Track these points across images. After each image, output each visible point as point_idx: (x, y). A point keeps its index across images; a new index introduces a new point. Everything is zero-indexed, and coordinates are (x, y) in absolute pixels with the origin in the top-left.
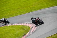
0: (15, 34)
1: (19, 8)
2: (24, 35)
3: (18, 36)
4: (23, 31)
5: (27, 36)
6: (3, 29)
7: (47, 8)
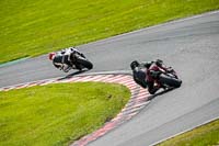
0: (71, 115)
1: (86, 17)
2: (108, 120)
3: (83, 125)
4: (102, 102)
5: (119, 125)
6: (26, 96)
7: (195, 14)
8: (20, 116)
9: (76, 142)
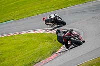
2: (54, 52)
4: (51, 43)
8: (10, 50)
9: (38, 64)
